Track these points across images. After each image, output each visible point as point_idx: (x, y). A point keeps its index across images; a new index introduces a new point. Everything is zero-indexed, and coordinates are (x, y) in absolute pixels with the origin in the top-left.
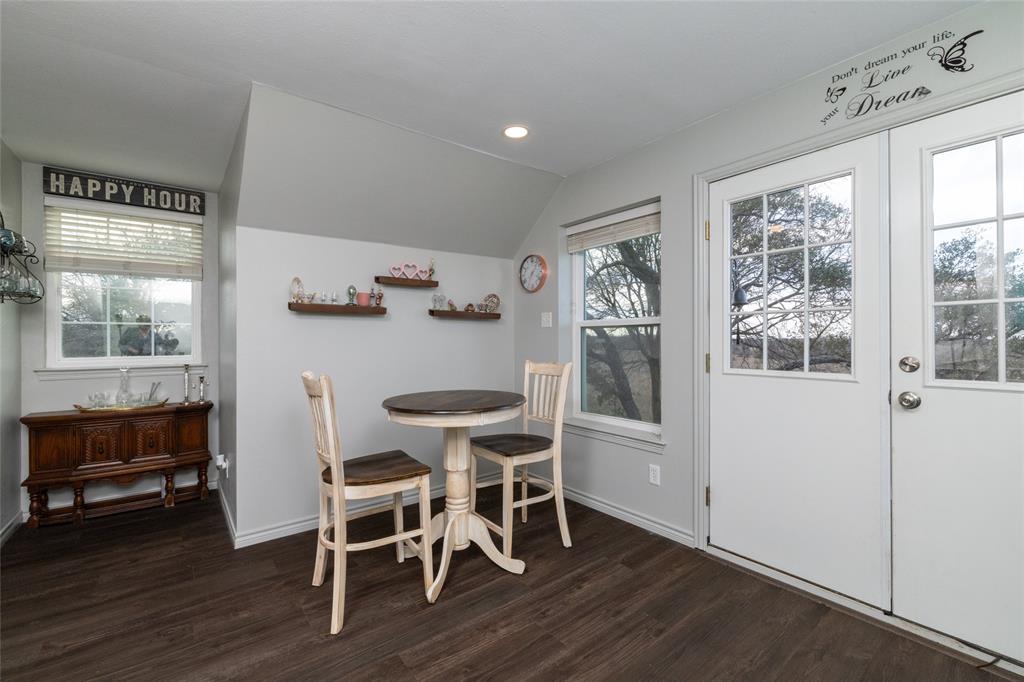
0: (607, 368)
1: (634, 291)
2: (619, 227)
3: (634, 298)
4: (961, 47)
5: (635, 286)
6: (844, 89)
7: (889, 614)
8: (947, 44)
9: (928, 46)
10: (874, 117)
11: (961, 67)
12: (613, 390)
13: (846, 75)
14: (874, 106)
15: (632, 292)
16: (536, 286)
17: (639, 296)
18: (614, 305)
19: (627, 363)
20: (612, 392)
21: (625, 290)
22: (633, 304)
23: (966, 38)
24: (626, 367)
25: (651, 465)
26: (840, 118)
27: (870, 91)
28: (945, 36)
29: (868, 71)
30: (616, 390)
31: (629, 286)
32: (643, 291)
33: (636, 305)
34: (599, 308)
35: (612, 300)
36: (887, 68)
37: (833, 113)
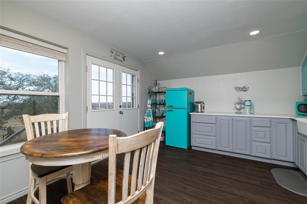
8: (123, 56)
10: (116, 61)
11: (124, 61)
14: (116, 59)
23: (125, 56)
26: (112, 58)
27: (116, 56)
28: (123, 54)
29: (116, 52)
36: (118, 54)
37: (112, 56)
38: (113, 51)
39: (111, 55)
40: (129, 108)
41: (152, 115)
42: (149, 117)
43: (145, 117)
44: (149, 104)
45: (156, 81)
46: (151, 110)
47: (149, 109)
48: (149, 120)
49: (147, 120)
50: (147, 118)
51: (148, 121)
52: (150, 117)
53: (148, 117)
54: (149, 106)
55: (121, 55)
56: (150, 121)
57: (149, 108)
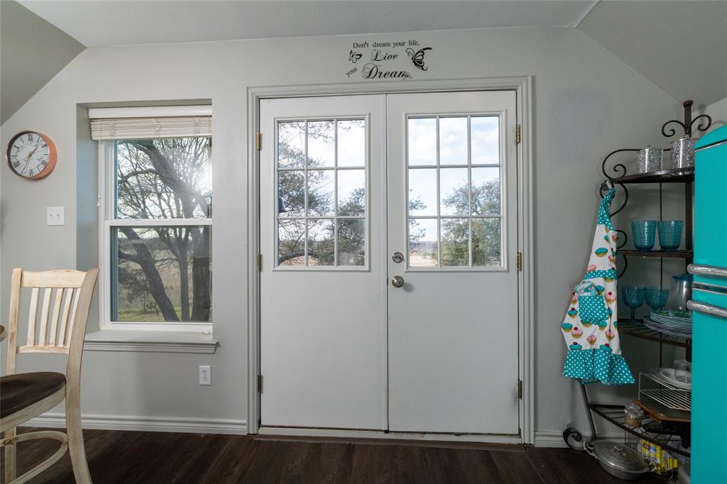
0: (139, 267)
1: (164, 200)
2: (162, 122)
3: (164, 205)
4: (422, 54)
5: (164, 195)
6: (361, 55)
7: (387, 432)
8: (417, 49)
9: (407, 45)
10: (378, 83)
11: (422, 66)
12: (145, 286)
13: (362, 46)
14: (378, 75)
15: (162, 201)
16: (36, 172)
17: (169, 205)
18: (143, 210)
19: (158, 261)
20: (144, 288)
21: (155, 198)
22: (163, 211)
23: (424, 49)
24: (157, 264)
25: (200, 367)
26: (358, 76)
27: (376, 63)
28: (415, 43)
29: (375, 48)
30: (148, 286)
31: (160, 196)
32: (172, 201)
33: (166, 212)
34: (128, 213)
35: (142, 206)
36: (384, 51)
37: (355, 70)
38: (359, 50)
39: (352, 66)
40: (477, 268)
41: (614, 318)
42: (594, 327)
43: (568, 320)
44: (601, 252)
45: (688, 105)
46: (611, 287)
47: (599, 281)
48: (592, 342)
49: (579, 341)
50: (581, 326)
51: (585, 345)
52: (602, 327)
53: (586, 322)
54: (603, 264)
55: (400, 51)
56: (597, 346)
57: (595, 274)
